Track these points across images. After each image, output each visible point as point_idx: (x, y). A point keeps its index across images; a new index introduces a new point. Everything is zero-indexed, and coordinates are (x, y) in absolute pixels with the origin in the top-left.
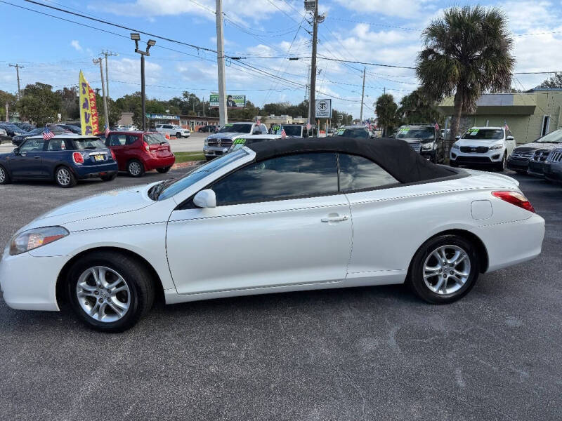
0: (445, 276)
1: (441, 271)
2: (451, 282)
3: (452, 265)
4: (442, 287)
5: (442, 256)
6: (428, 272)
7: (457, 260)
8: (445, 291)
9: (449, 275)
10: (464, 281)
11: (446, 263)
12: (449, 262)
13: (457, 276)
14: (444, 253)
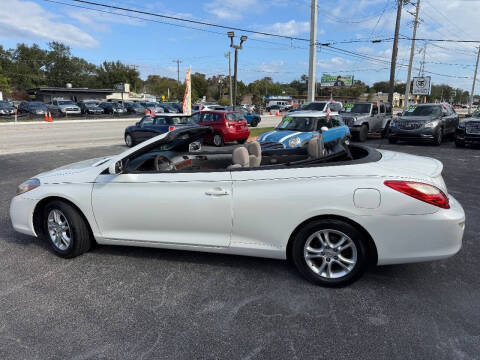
0: (328, 260)
1: (323, 254)
2: (336, 267)
3: (335, 250)
4: (325, 269)
5: (324, 240)
6: (310, 253)
7: (342, 245)
8: (328, 274)
9: (332, 260)
10: (350, 269)
11: (328, 247)
12: (332, 246)
13: (342, 262)
14: (326, 237)
